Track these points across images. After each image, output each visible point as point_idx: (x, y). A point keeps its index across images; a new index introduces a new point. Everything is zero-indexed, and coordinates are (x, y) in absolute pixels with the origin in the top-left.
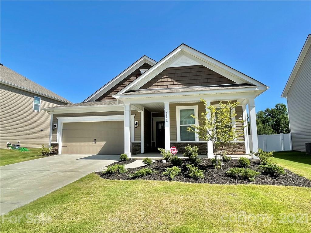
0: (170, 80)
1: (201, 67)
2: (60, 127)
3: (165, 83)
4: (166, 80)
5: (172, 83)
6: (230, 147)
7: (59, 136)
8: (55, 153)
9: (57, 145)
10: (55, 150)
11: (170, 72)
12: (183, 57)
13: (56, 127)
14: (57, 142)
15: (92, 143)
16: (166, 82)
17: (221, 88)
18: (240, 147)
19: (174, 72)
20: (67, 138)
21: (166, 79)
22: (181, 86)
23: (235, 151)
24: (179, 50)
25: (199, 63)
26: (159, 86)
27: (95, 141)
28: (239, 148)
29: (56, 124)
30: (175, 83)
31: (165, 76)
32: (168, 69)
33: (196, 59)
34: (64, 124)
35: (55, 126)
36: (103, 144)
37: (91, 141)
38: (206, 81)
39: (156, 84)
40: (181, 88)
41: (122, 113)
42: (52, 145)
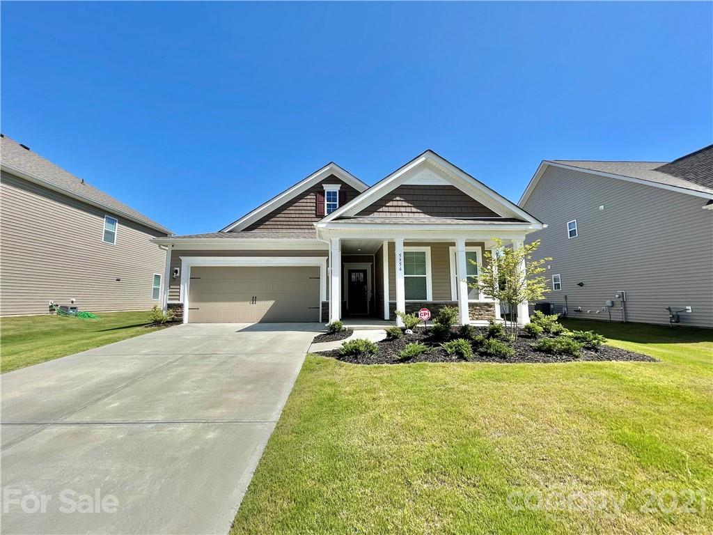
0: (405, 204)
1: (451, 189)
2: (185, 274)
3: (398, 209)
4: (400, 203)
5: (408, 209)
6: (475, 309)
7: (184, 289)
8: (177, 321)
9: (181, 306)
10: (176, 315)
11: (405, 192)
12: (426, 172)
13: (178, 275)
14: (181, 302)
15: (248, 303)
16: (400, 206)
17: (482, 222)
18: (489, 309)
19: (412, 192)
20: (199, 295)
21: (398, 202)
22: (422, 215)
23: (481, 315)
24: (422, 159)
25: (451, 182)
26: (389, 212)
27: (254, 299)
28: (487, 311)
29: (178, 269)
30: (414, 210)
31: (398, 198)
32: (402, 187)
33: (446, 176)
34: (194, 269)
35: (176, 272)
36: (269, 304)
37: (247, 300)
38: (459, 210)
39: (385, 209)
40: (424, 218)
41: (324, 253)
42: (170, 306)
